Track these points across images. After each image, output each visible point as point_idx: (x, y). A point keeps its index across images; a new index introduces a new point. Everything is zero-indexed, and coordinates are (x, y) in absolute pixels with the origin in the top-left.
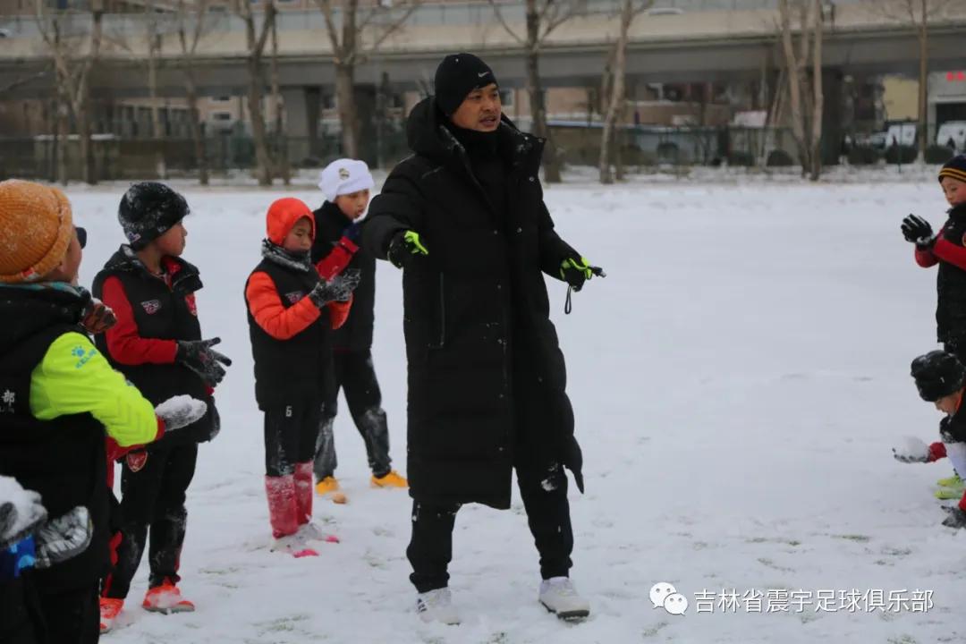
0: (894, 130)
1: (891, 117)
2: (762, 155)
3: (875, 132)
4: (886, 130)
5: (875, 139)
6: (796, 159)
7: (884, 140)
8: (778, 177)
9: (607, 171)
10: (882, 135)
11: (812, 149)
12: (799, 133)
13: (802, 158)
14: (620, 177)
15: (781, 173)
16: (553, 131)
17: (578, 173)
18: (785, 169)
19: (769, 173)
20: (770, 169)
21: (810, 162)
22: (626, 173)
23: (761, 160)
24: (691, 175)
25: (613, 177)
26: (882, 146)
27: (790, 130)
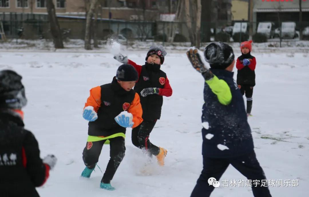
0: (237, 24)
1: (235, 19)
2: (171, 36)
3: (228, 26)
4: (233, 25)
5: (227, 29)
6: (188, 39)
7: (232, 30)
8: (178, 48)
9: (89, 43)
10: (231, 27)
11: (196, 33)
12: (189, 25)
13: (191, 37)
14: (96, 46)
15: (181, 45)
16: (59, 20)
17: (74, 43)
18: (182, 44)
19: (174, 45)
20: (174, 43)
21: (195, 40)
22: (100, 44)
23: (171, 38)
24: (134, 46)
25: (92, 46)
26: (231, 33)
27: (185, 23)
